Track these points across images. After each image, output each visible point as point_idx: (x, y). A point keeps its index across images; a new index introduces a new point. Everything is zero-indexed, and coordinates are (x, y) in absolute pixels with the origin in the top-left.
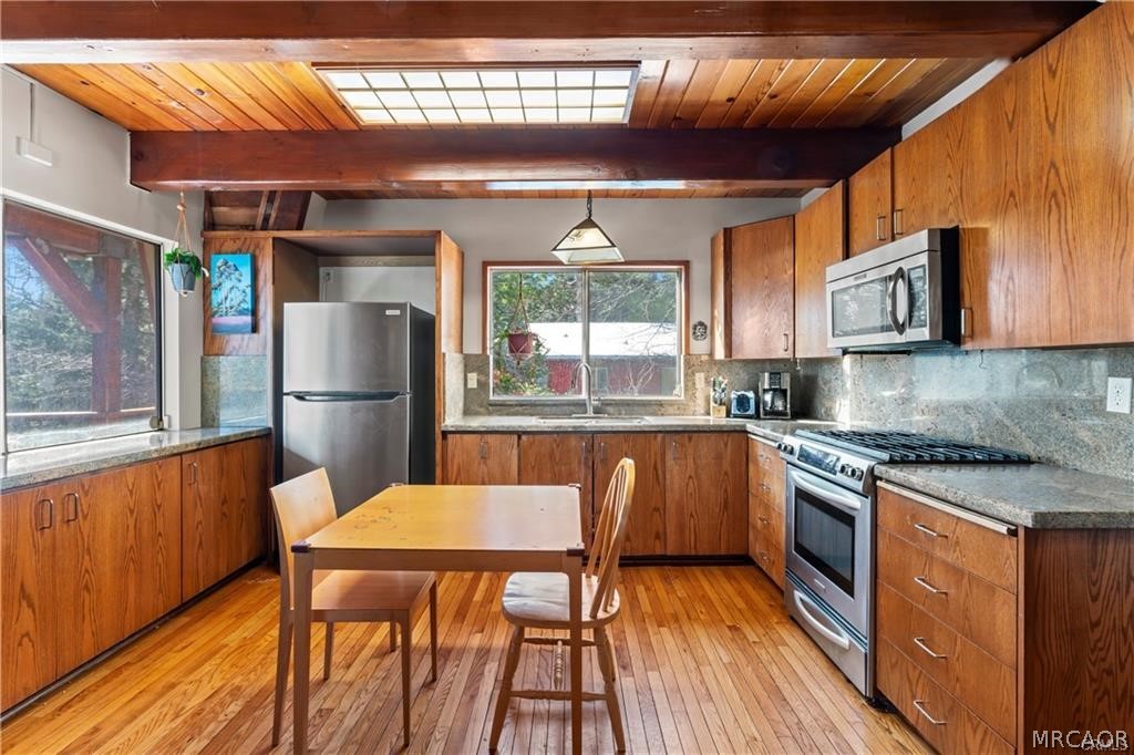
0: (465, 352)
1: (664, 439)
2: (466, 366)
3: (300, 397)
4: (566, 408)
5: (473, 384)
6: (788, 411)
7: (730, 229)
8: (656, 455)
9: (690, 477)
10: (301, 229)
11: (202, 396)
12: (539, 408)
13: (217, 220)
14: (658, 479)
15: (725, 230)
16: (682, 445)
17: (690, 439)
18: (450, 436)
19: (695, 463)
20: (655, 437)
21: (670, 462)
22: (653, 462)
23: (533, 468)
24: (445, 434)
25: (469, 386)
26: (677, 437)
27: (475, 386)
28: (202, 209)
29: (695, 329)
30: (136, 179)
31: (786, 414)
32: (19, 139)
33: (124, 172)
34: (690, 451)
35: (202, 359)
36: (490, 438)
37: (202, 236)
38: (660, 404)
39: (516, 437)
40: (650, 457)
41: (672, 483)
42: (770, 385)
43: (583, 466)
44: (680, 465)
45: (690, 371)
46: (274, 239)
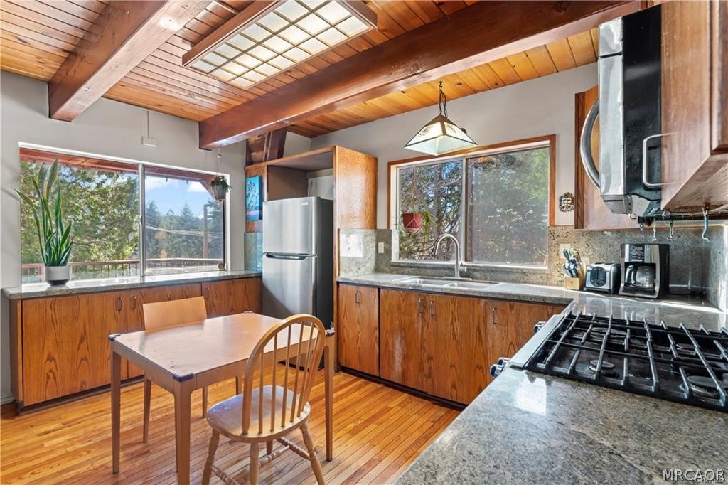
0: (378, 228)
1: (486, 303)
2: (377, 238)
3: (269, 256)
4: (442, 271)
5: (381, 250)
6: (657, 288)
7: (583, 94)
8: (479, 317)
9: (511, 343)
10: (282, 157)
11: (245, 253)
12: (423, 270)
13: (254, 160)
14: (480, 340)
15: (577, 96)
16: (504, 312)
17: (511, 307)
18: (340, 285)
19: (516, 331)
20: (479, 303)
21: (491, 326)
22: (476, 325)
23: (388, 314)
24: (338, 283)
25: (380, 252)
26: (498, 304)
27: (383, 252)
28: (245, 155)
29: (561, 200)
30: (202, 145)
31: (653, 292)
32: (142, 138)
33: (196, 141)
34: (511, 318)
35: (245, 235)
36: (362, 289)
37: (245, 169)
38: (523, 273)
39: (377, 290)
40: (473, 319)
41: (493, 346)
42: (630, 259)
43: (420, 319)
44: (501, 331)
45: (554, 242)
46: (268, 166)
